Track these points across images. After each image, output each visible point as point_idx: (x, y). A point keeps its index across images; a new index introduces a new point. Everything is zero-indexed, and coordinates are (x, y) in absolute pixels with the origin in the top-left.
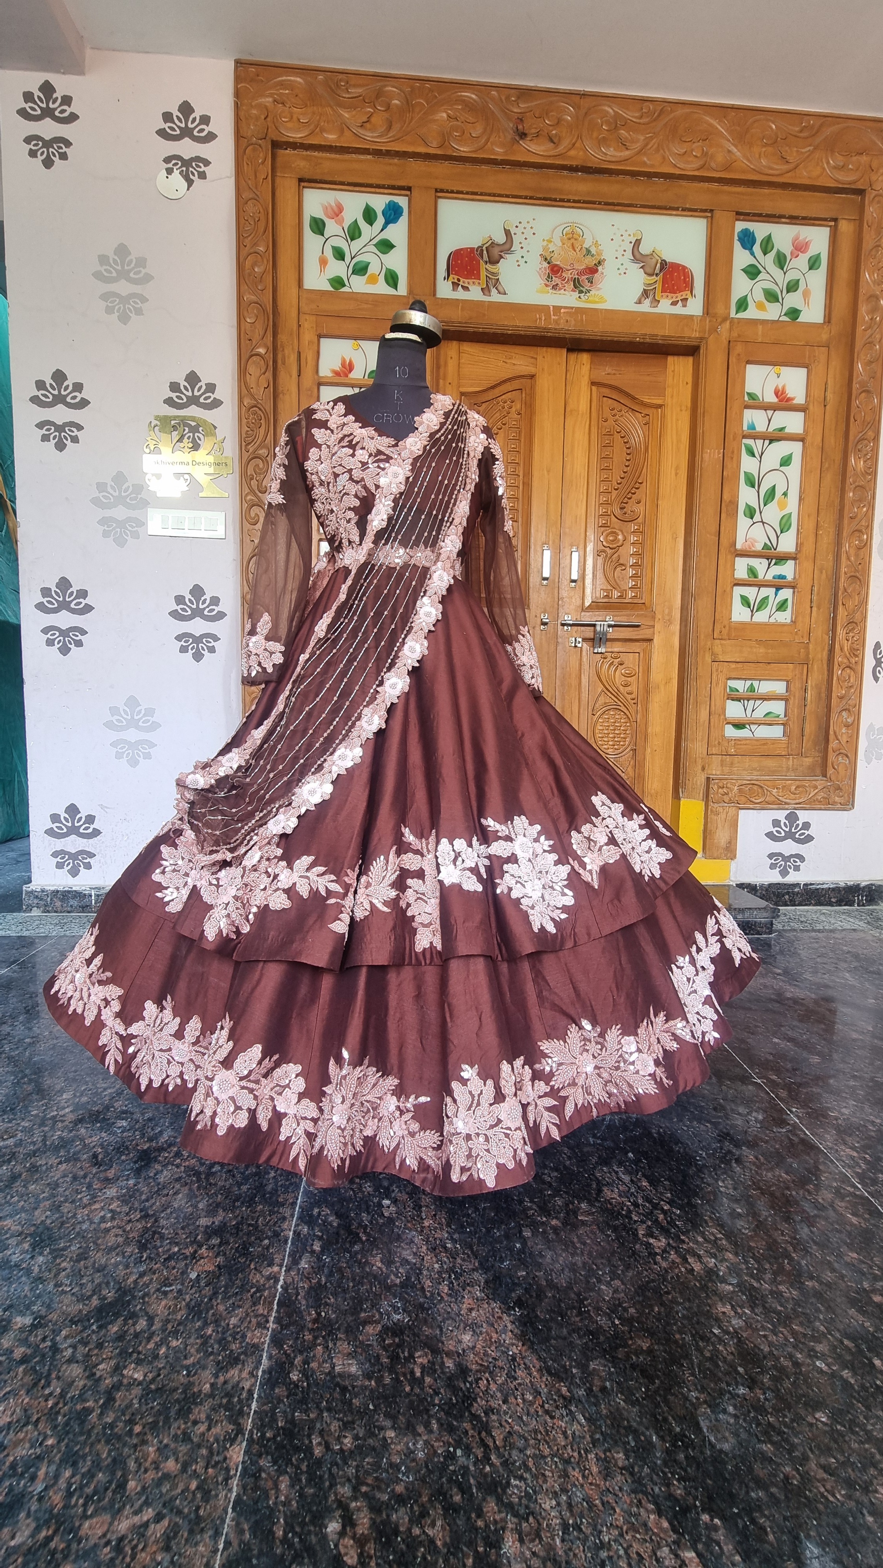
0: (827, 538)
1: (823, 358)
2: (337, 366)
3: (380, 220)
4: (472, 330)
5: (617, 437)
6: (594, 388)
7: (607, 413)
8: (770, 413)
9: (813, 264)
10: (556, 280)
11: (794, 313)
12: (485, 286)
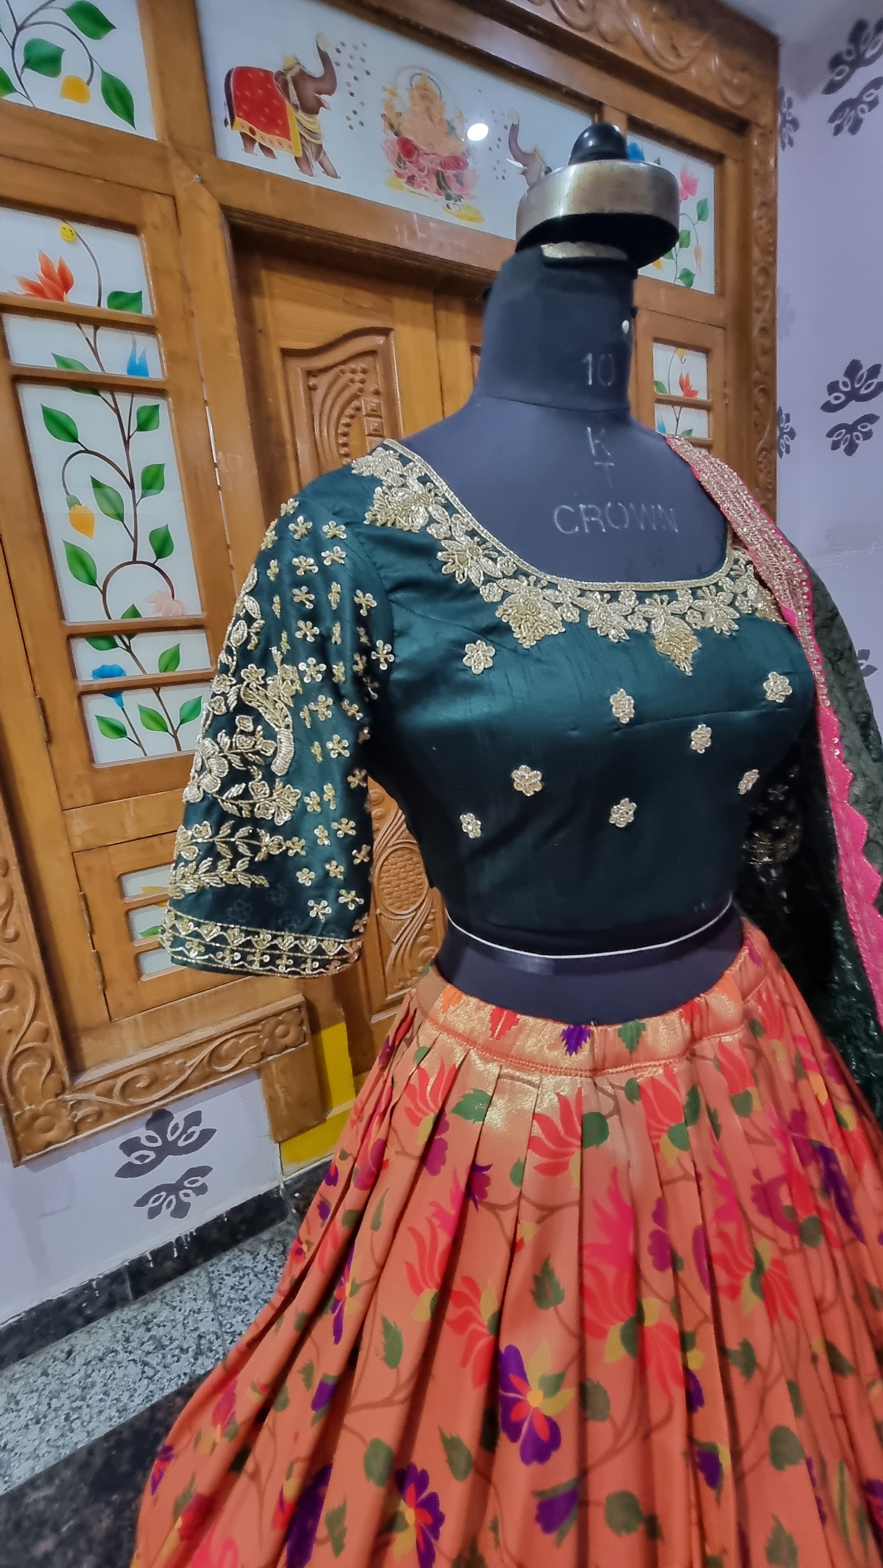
1: (720, 343)
2: (34, 274)
8: (678, 410)
9: (702, 212)
10: (410, 168)
12: (300, 154)
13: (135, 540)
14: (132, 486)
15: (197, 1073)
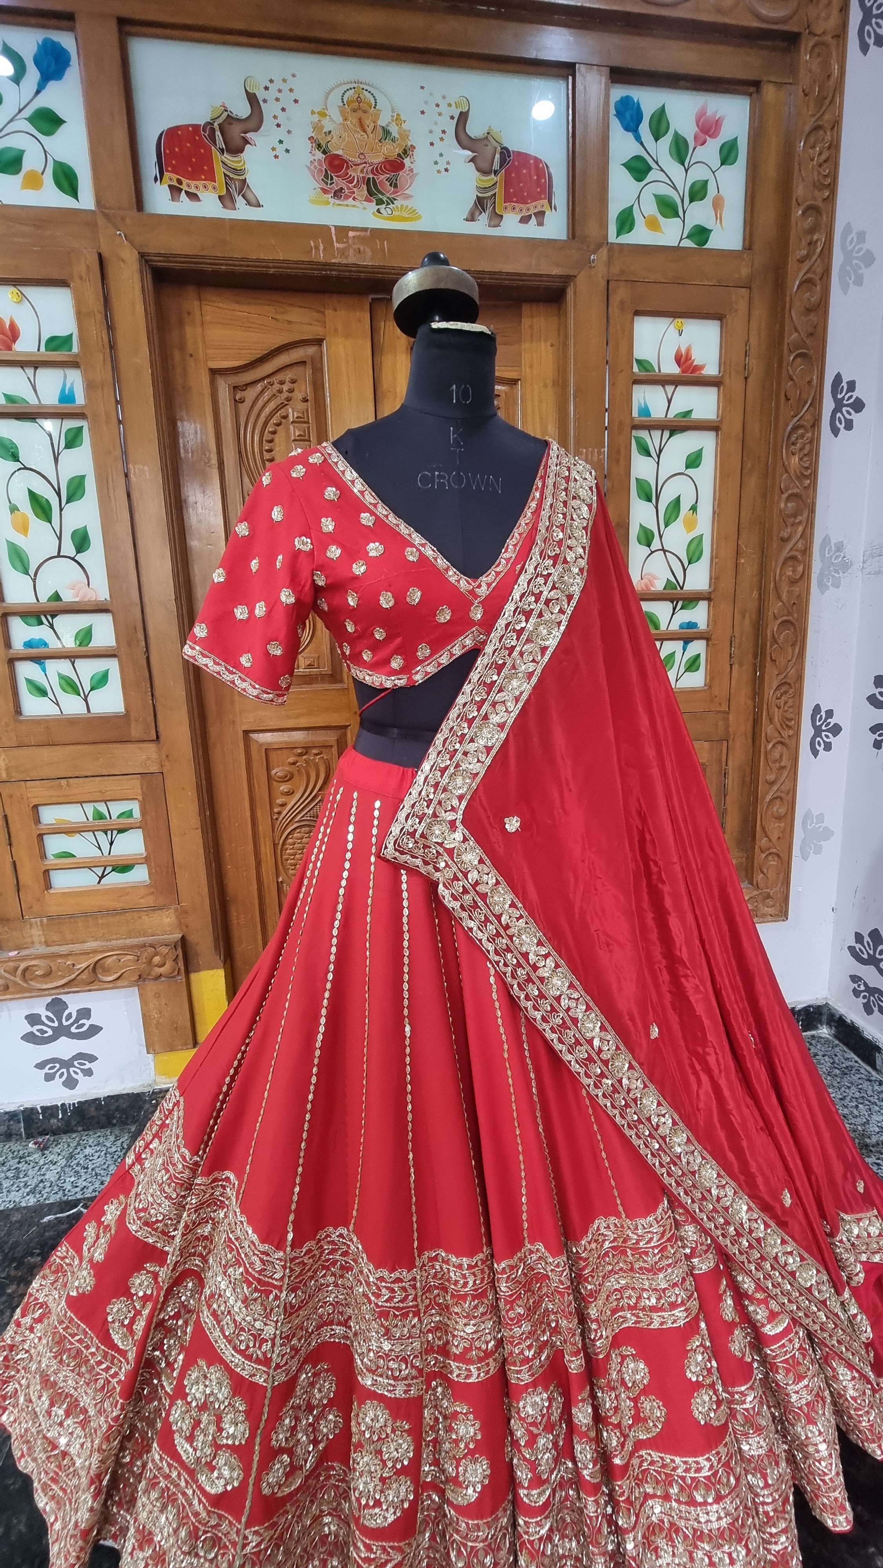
0: (749, 570)
3: (33, 75)
4: (209, 268)
8: (670, 389)
11: (700, 234)
12: (224, 192)
13: (60, 539)
14: (59, 494)
15: (84, 976)
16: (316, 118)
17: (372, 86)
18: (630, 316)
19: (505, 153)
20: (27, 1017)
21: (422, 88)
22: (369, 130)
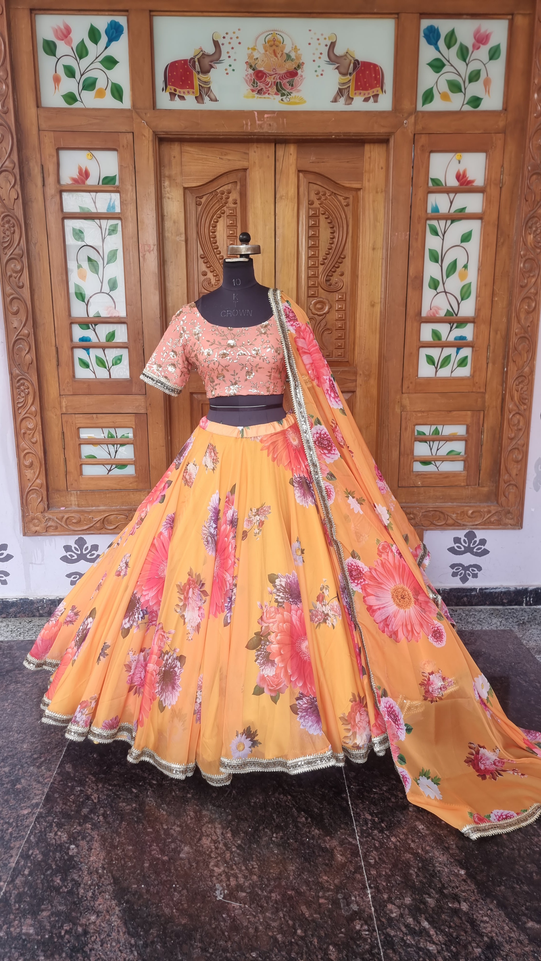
0: (501, 304)
1: (500, 143)
2: (75, 174)
3: (104, 39)
4: (188, 137)
5: (322, 218)
6: (301, 175)
7: (313, 197)
8: (452, 195)
9: (494, 54)
10: (261, 85)
11: (476, 101)
12: (198, 95)
13: (102, 283)
14: (103, 259)
15: (98, 525)
16: (250, 51)
17: (282, 32)
18: (427, 154)
19: (356, 63)
20: (64, 547)
21: (310, 30)
22: (279, 56)
